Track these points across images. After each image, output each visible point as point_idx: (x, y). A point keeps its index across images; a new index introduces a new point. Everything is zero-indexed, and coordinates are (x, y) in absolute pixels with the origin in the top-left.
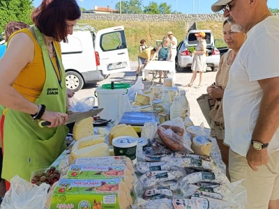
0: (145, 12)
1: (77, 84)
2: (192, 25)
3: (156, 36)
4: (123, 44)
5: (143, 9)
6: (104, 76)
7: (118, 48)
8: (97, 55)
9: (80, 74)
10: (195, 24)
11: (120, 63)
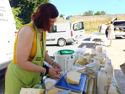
0: (95, 15)
1: (64, 44)
2: (115, 19)
3: (99, 24)
4: (82, 27)
5: (94, 14)
6: (74, 41)
7: (80, 29)
8: (71, 32)
9: (65, 40)
10: (117, 18)
11: (81, 35)
